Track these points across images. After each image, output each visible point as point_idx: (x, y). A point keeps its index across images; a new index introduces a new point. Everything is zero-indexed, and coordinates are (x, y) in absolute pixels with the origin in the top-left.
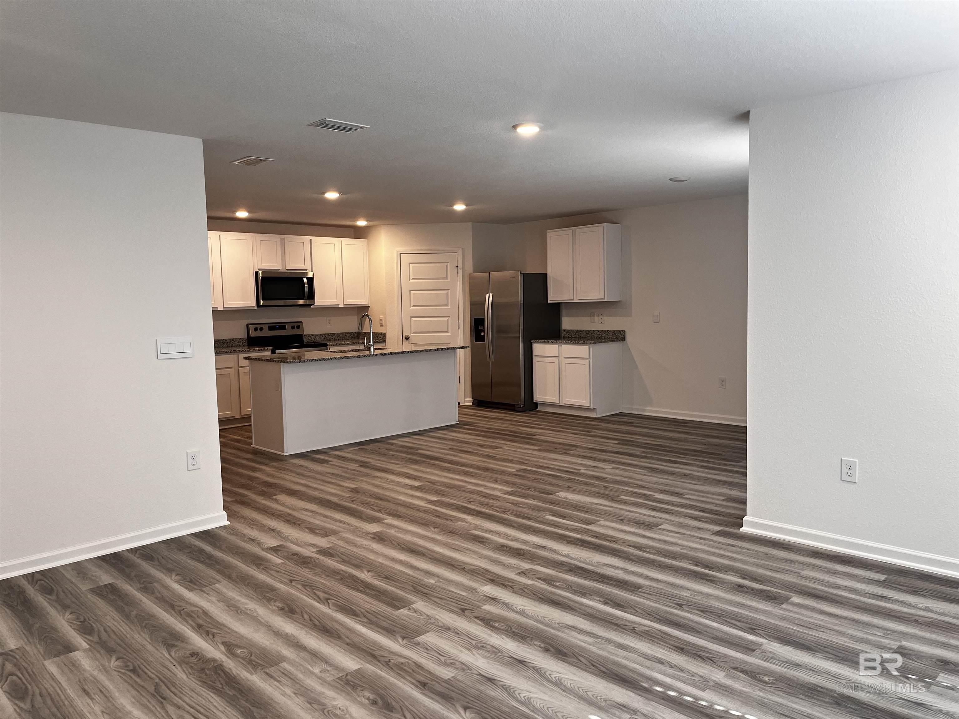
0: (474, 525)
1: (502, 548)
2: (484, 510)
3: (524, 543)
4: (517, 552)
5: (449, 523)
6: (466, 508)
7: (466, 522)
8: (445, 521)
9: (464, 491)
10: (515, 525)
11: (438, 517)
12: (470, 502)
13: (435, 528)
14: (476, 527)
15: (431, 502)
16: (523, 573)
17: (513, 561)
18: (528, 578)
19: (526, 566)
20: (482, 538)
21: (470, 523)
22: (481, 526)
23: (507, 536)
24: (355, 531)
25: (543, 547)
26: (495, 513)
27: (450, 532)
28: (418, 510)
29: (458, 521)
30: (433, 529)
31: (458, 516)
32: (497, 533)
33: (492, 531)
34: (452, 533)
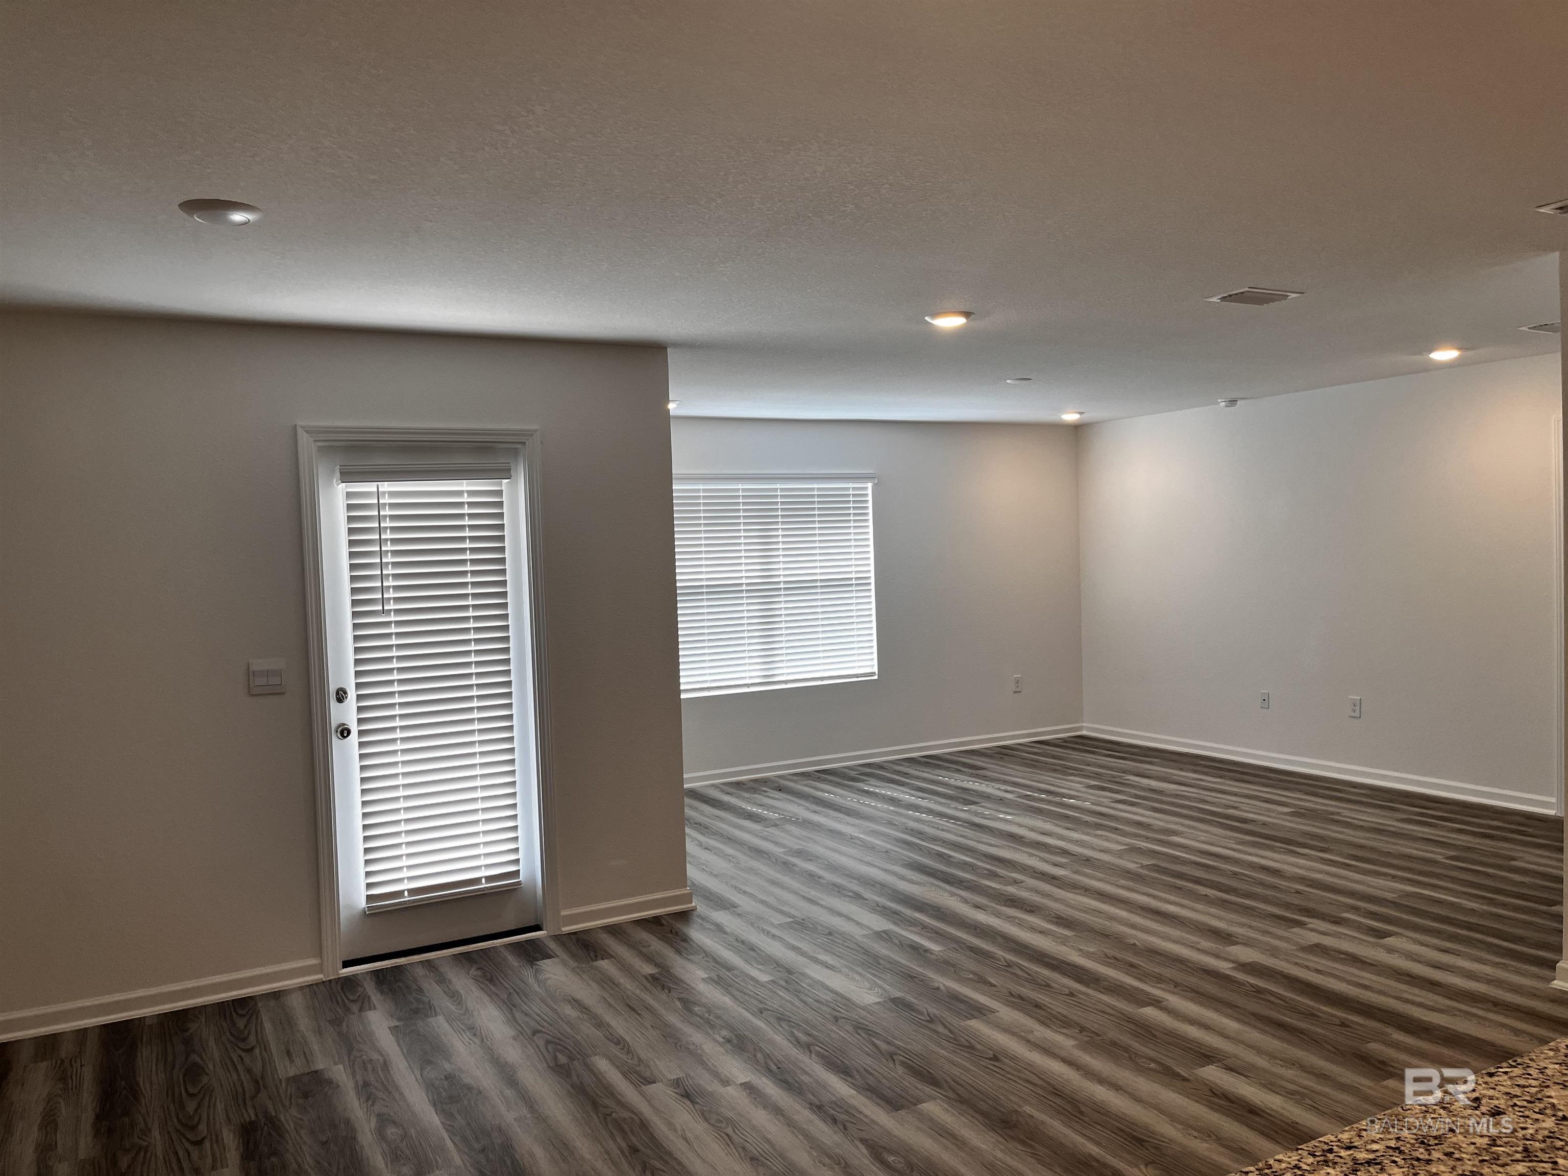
0: (1067, 944)
1: (1031, 909)
2: (1046, 972)
3: (999, 914)
4: (1015, 904)
5: (1111, 952)
6: (1079, 980)
7: (1080, 950)
8: (1118, 955)
9: (1082, 1029)
10: (1000, 940)
11: (1132, 965)
12: (1071, 994)
13: (1134, 944)
14: (1064, 941)
15: (1156, 1003)
16: (1016, 882)
17: (1024, 894)
18: (1013, 878)
19: (1011, 889)
20: (1057, 924)
21: (1073, 947)
22: (1056, 942)
23: (1021, 924)
24: (1274, 952)
25: (977, 906)
26: (1026, 964)
27: (1107, 936)
28: (1176, 985)
29: (1093, 953)
30: (1137, 943)
31: (1094, 963)
32: (1033, 929)
33: (1040, 932)
34: (1104, 935)
